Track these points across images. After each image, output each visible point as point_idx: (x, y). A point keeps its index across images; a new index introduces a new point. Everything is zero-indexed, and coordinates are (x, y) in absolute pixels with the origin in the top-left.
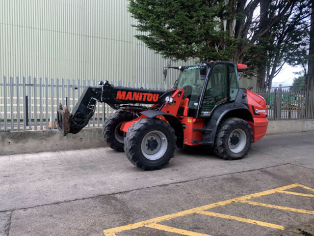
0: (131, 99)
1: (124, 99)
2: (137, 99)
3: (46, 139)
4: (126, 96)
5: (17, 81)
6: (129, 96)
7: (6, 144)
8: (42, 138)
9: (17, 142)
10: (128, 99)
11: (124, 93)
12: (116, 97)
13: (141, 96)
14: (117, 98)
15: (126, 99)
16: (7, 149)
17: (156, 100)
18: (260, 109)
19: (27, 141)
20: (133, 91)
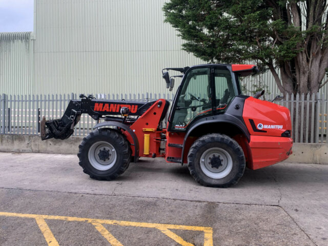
0: (108, 110)
1: (101, 110)
2: (114, 111)
3: (74, 144)
4: (103, 108)
5: (49, 98)
6: (106, 108)
7: (48, 145)
8: (72, 143)
9: (55, 145)
10: (105, 111)
11: (101, 105)
12: (93, 108)
13: (118, 108)
14: (95, 110)
15: (104, 110)
16: (49, 149)
17: (135, 112)
18: (265, 123)
19: (61, 144)
20: (110, 103)
